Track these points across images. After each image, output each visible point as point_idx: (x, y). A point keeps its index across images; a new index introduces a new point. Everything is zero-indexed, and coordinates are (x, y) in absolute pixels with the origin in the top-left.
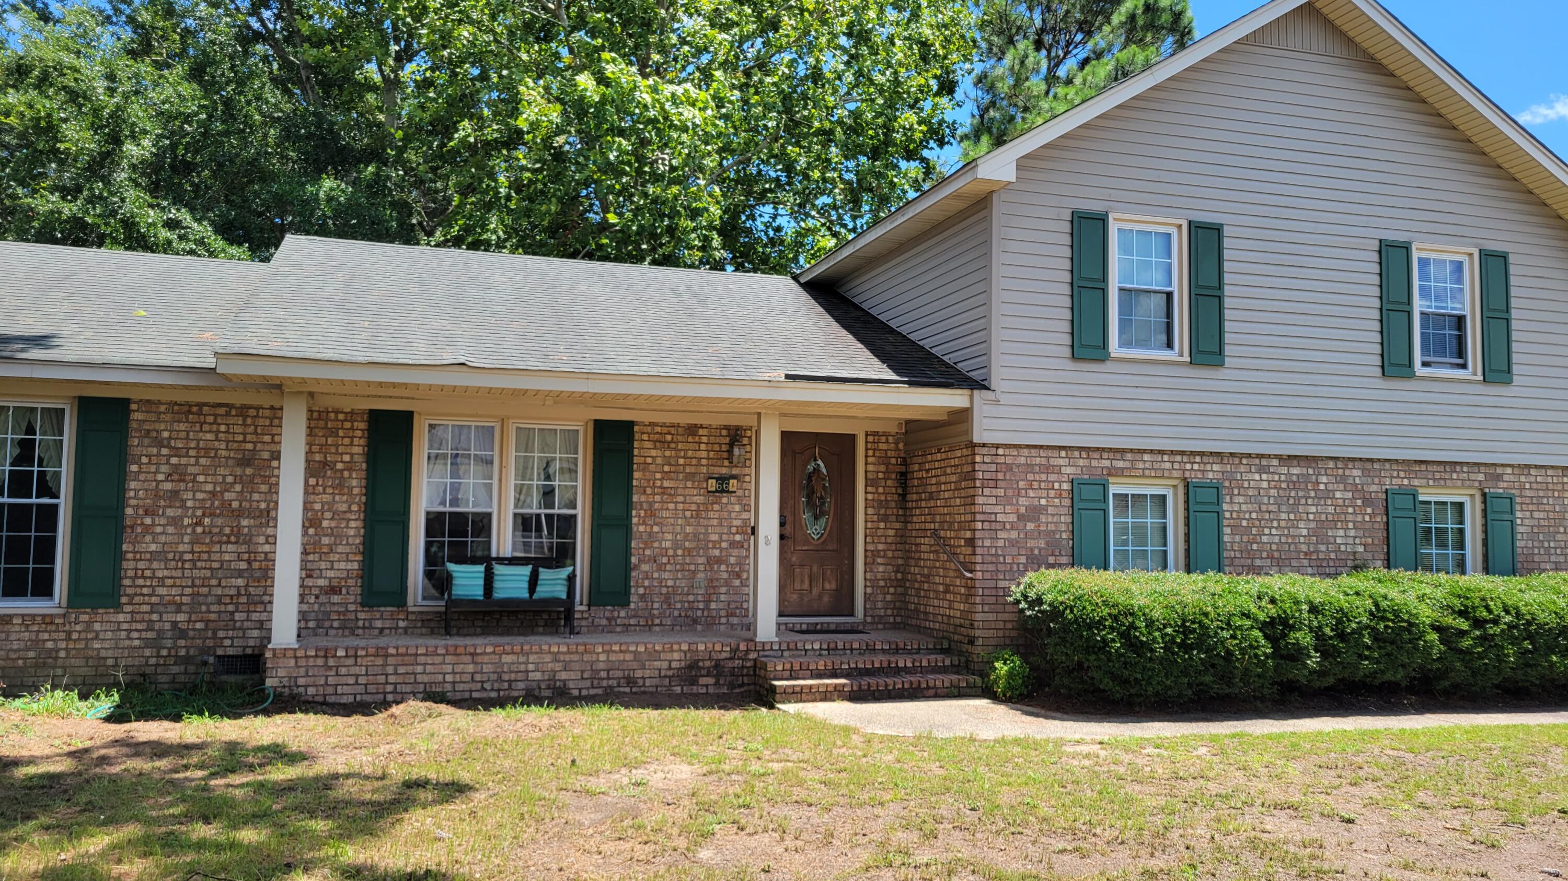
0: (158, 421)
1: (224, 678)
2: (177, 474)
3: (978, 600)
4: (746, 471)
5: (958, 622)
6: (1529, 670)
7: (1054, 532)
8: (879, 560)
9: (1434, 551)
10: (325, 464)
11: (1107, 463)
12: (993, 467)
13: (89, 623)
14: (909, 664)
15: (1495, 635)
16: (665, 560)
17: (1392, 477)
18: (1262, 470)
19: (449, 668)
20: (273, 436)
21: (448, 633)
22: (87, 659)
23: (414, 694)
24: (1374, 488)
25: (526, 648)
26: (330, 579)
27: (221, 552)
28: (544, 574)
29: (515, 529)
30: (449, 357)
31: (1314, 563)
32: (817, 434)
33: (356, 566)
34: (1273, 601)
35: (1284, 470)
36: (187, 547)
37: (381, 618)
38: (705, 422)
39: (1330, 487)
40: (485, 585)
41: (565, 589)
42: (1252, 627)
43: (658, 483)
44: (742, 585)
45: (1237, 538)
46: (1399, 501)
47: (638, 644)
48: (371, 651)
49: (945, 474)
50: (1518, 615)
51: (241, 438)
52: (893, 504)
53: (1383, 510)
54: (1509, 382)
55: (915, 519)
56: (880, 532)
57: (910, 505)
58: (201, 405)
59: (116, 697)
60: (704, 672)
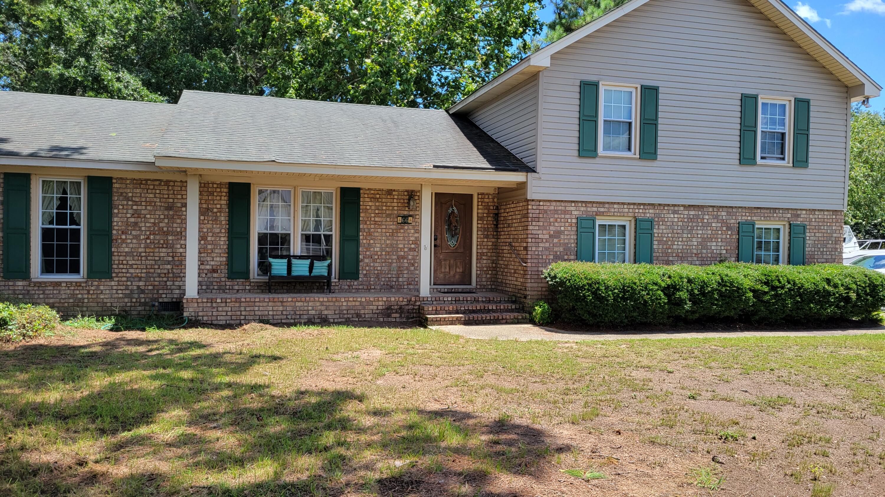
0: (126, 188)
1: (163, 313)
2: (137, 214)
3: (529, 277)
4: (417, 213)
5: (520, 287)
6: (799, 311)
7: (567, 244)
8: (484, 257)
9: (763, 253)
10: (208, 209)
11: (595, 209)
12: (538, 211)
13: (98, 286)
14: (494, 308)
15: (781, 294)
16: (376, 257)
17: (742, 216)
18: (674, 212)
19: (271, 308)
20: (182, 195)
21: (270, 292)
22: (98, 303)
23: (254, 320)
24: (733, 221)
25: (307, 299)
26: (212, 265)
27: (159, 252)
28: (317, 264)
29: (302, 241)
30: (267, 158)
31: (700, 259)
32: (454, 194)
33: (224, 259)
34: (670, 277)
35: (686, 212)
36: (143, 250)
37: (238, 285)
38: (396, 188)
39: (710, 221)
40: (288, 269)
41: (327, 271)
42: (658, 289)
43: (373, 219)
44: (415, 269)
45: (661, 247)
46: (745, 228)
47: (362, 298)
48: (233, 300)
49: (515, 215)
50: (795, 284)
51: (166, 196)
52: (491, 230)
53: (736, 232)
54: (807, 167)
55: (502, 237)
56: (484, 244)
57: (499, 230)
58: (147, 180)
59: (113, 320)
60: (394, 311)
